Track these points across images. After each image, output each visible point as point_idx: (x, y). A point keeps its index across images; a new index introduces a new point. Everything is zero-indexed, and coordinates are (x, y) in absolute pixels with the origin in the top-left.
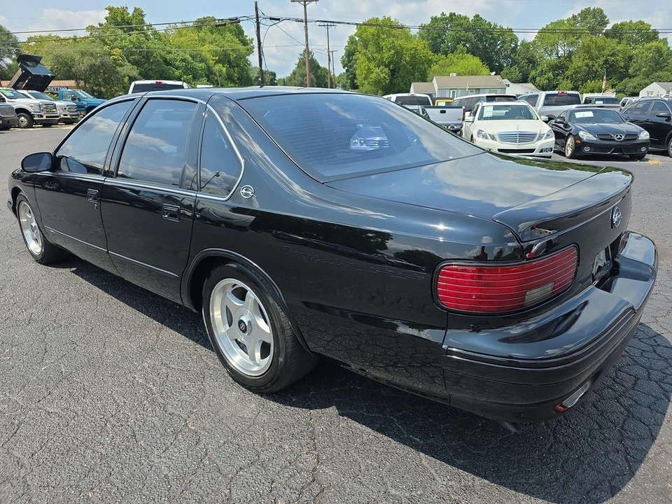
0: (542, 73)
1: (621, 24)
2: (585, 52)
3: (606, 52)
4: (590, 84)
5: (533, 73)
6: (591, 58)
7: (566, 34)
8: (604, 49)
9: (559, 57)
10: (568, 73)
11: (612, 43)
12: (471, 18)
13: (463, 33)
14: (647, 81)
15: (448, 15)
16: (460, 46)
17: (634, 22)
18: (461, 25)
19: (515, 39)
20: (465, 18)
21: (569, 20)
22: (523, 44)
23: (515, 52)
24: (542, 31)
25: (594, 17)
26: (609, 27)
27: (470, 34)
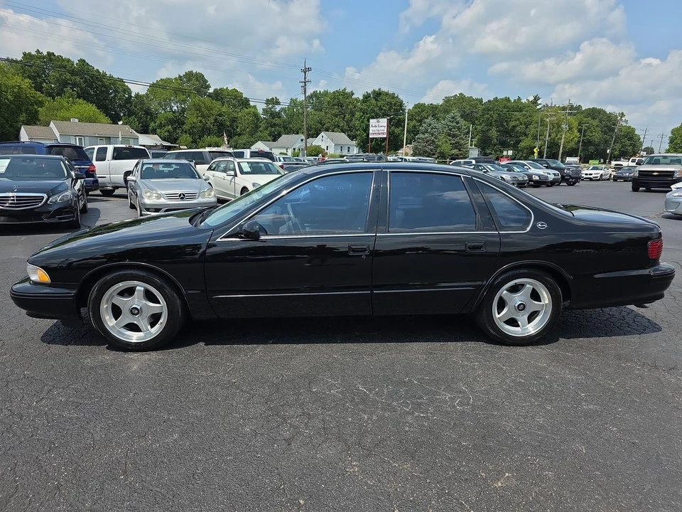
0: (161, 126)
1: (220, 89)
2: (197, 110)
3: (215, 112)
4: (208, 139)
5: (152, 124)
6: (203, 116)
7: (177, 91)
8: (212, 109)
9: (173, 112)
10: (186, 127)
11: (217, 104)
12: (76, 62)
13: (68, 76)
14: (252, 140)
15: (45, 54)
16: (68, 89)
17: (230, 89)
18: (65, 67)
19: (127, 90)
20: (69, 61)
21: (176, 79)
22: (137, 95)
23: (131, 103)
24: (153, 86)
25: (198, 80)
26: (211, 90)
27: (78, 79)
